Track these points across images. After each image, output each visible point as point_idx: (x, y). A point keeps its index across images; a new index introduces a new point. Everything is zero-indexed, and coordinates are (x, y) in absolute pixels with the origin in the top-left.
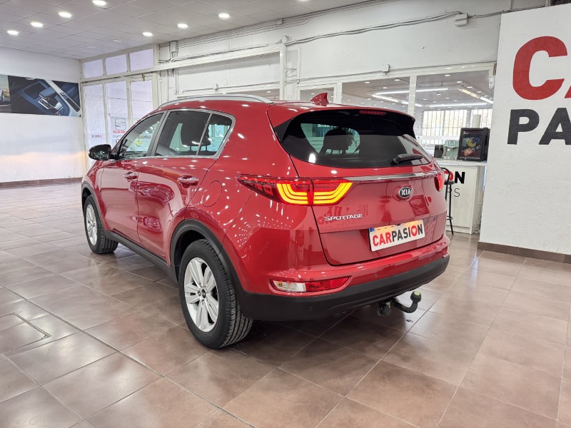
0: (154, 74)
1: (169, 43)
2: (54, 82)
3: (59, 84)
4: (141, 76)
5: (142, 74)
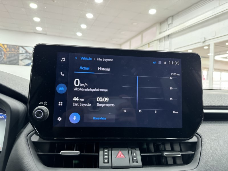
0: (156, 41)
1: (167, 20)
4: (147, 45)
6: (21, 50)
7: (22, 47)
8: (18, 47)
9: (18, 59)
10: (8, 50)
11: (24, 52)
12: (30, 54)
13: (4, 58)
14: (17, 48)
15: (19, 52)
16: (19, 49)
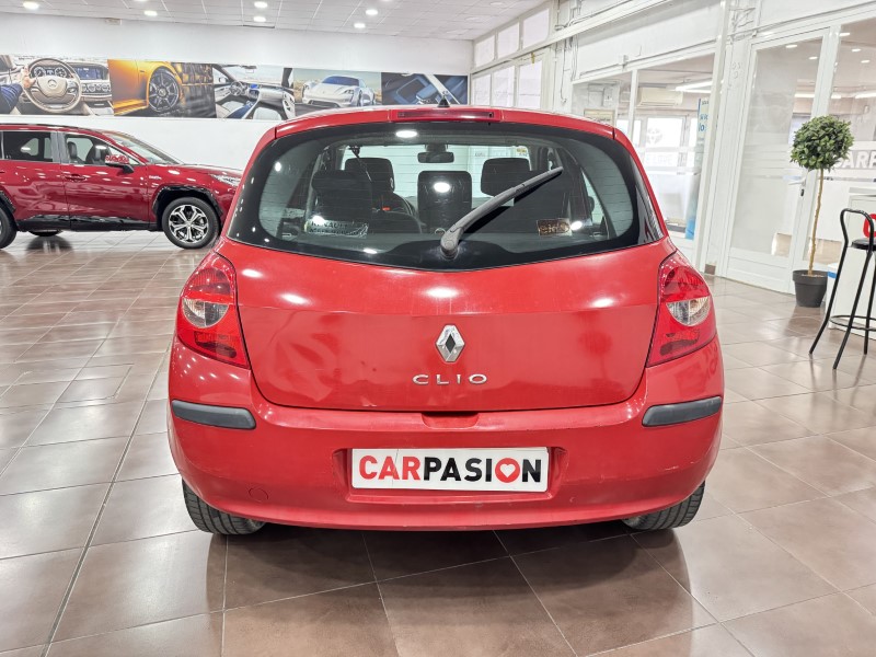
0: (547, 49)
2: (437, 76)
3: (442, 79)
4: (530, 55)
5: (532, 53)
6: (218, 77)
7: (218, 67)
8: (207, 68)
9: (214, 102)
10: (186, 77)
11: (223, 81)
12: (238, 84)
13: (179, 101)
14: (205, 70)
15: (212, 81)
16: (210, 73)
